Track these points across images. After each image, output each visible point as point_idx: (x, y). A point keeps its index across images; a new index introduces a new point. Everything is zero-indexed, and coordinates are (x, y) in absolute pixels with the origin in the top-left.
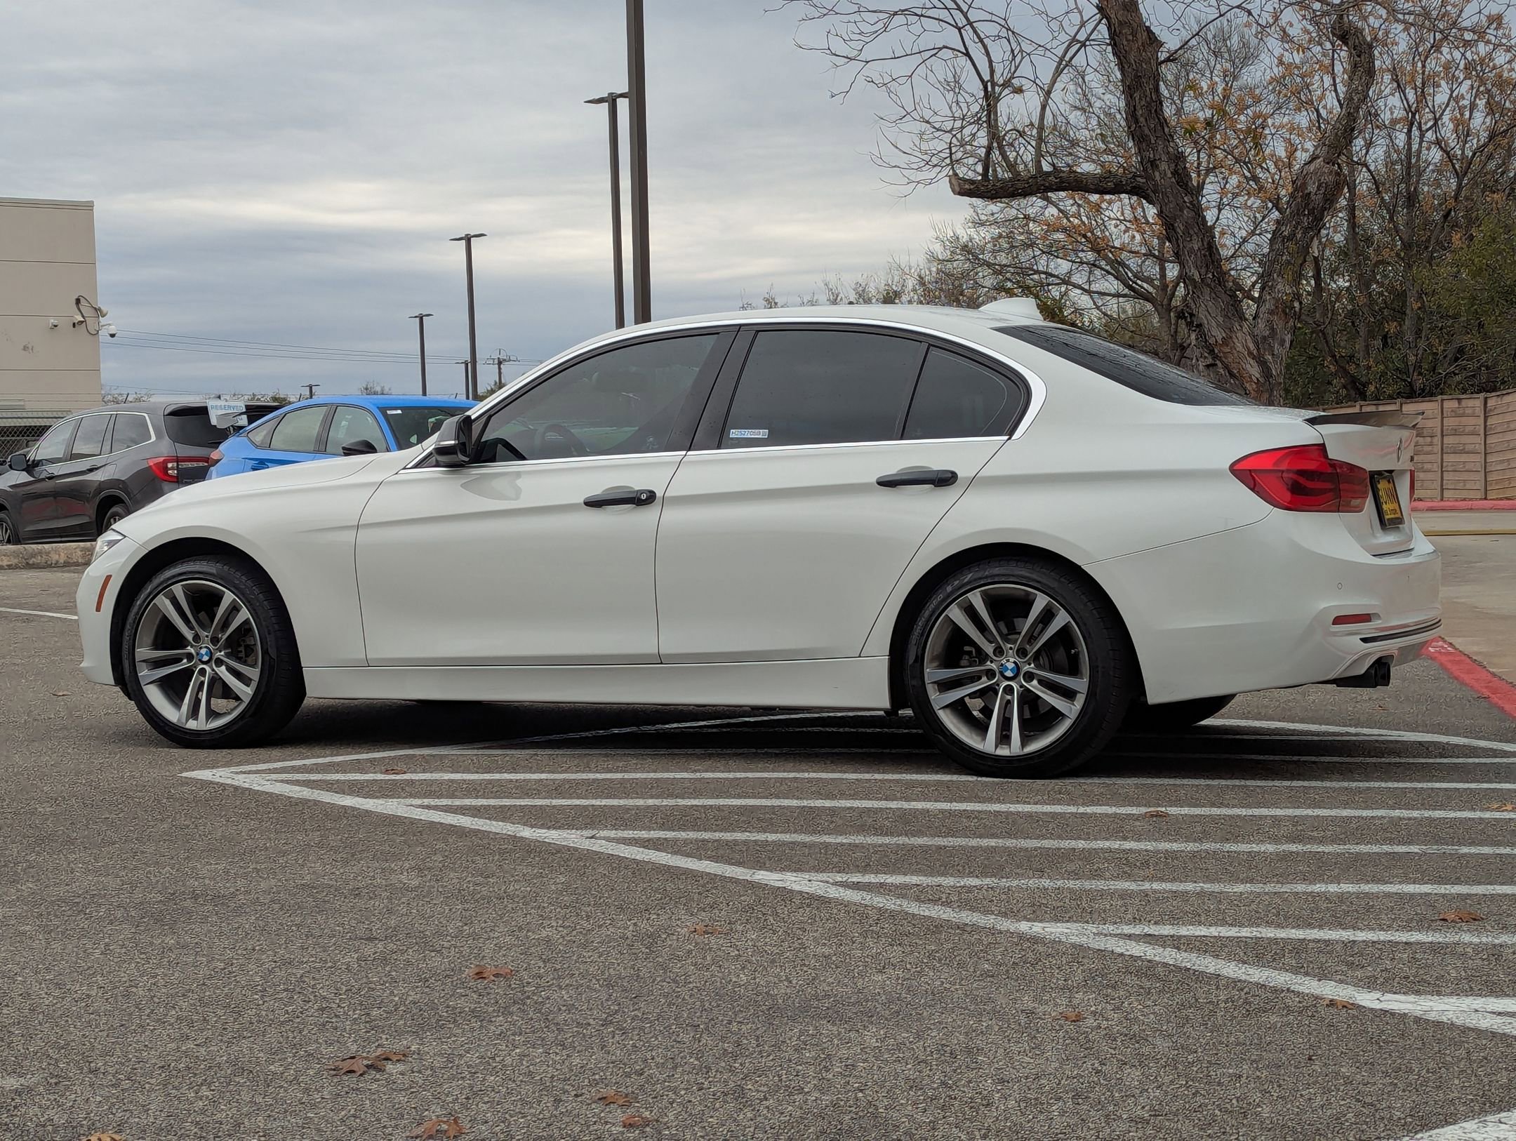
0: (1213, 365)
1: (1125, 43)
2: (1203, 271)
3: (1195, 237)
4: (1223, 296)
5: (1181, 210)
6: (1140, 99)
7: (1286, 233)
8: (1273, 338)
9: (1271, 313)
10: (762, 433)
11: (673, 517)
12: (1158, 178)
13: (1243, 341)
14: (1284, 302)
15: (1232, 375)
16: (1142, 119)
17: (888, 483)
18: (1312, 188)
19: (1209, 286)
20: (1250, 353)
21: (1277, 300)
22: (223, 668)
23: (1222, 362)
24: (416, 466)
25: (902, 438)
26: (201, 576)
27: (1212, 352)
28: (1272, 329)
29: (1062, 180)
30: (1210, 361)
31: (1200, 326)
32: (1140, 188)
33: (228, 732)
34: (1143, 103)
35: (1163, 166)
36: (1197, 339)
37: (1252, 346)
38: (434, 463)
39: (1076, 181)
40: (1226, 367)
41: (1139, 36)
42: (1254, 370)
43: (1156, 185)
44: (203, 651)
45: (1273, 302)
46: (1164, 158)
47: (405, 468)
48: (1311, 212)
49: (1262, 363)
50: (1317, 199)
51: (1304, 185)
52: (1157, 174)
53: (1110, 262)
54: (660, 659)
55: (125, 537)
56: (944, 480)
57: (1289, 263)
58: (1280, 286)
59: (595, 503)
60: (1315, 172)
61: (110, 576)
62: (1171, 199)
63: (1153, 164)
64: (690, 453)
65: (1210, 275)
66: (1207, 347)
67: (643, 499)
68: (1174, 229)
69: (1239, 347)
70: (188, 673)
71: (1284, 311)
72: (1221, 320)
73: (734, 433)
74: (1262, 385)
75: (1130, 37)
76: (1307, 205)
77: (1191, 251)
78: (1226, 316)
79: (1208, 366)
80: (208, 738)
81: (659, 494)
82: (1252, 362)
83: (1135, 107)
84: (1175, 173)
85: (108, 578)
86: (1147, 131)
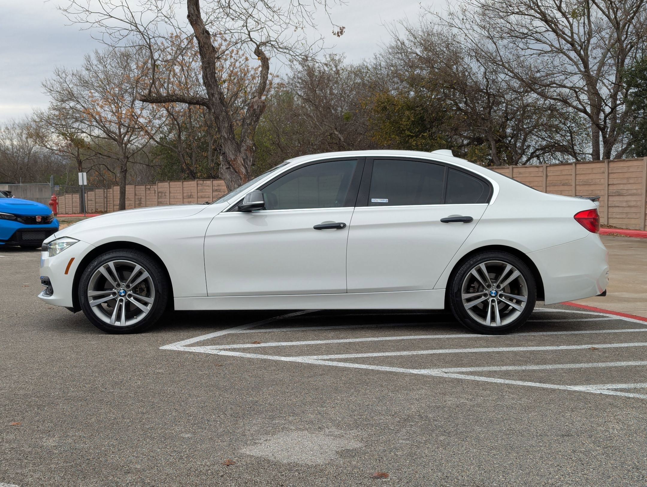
0: (229, 168)
1: (205, 50)
2: (228, 134)
3: (226, 122)
4: (235, 144)
5: (222, 112)
6: (209, 71)
7: (248, 122)
8: (247, 159)
9: (246, 150)
10: (386, 201)
11: (353, 234)
12: (214, 100)
13: (240, 160)
14: (250, 147)
15: (236, 172)
16: (209, 79)
17: (445, 221)
18: (256, 107)
19: (230, 140)
20: (242, 164)
21: (248, 146)
22: (132, 298)
23: (232, 167)
24: (228, 211)
25: (445, 203)
26: (124, 258)
27: (229, 163)
28: (247, 156)
29: (178, 98)
30: (228, 166)
31: (224, 153)
32: (205, 103)
33: (136, 326)
34: (210, 72)
35: (216, 96)
36: (223, 158)
37: (243, 162)
38: (237, 210)
39: (183, 99)
40: (234, 169)
41: (210, 48)
42: (243, 170)
43: (213, 103)
44: (122, 291)
45: (246, 146)
46: (217, 93)
47: (222, 212)
48: (256, 116)
49: (246, 168)
50: (258, 111)
51: (252, 106)
52: (214, 99)
53: (102, 126)
54: (347, 291)
55: (79, 241)
56: (467, 220)
57: (250, 133)
58: (248, 141)
59: (318, 228)
60: (256, 101)
61: (74, 258)
62: (218, 108)
63: (213, 95)
64: (356, 208)
65: (231, 136)
66: (227, 161)
67: (339, 227)
68: (219, 119)
69: (239, 162)
70: (114, 300)
71: (250, 150)
72: (233, 152)
73: (373, 200)
74: (246, 176)
75: (207, 48)
76: (255, 113)
77: (224, 127)
78: (235, 151)
79: (227, 168)
80: (126, 329)
81: (347, 224)
82: (243, 167)
83: (207, 74)
84: (220, 99)
85: (72, 260)
86: (211, 83)
